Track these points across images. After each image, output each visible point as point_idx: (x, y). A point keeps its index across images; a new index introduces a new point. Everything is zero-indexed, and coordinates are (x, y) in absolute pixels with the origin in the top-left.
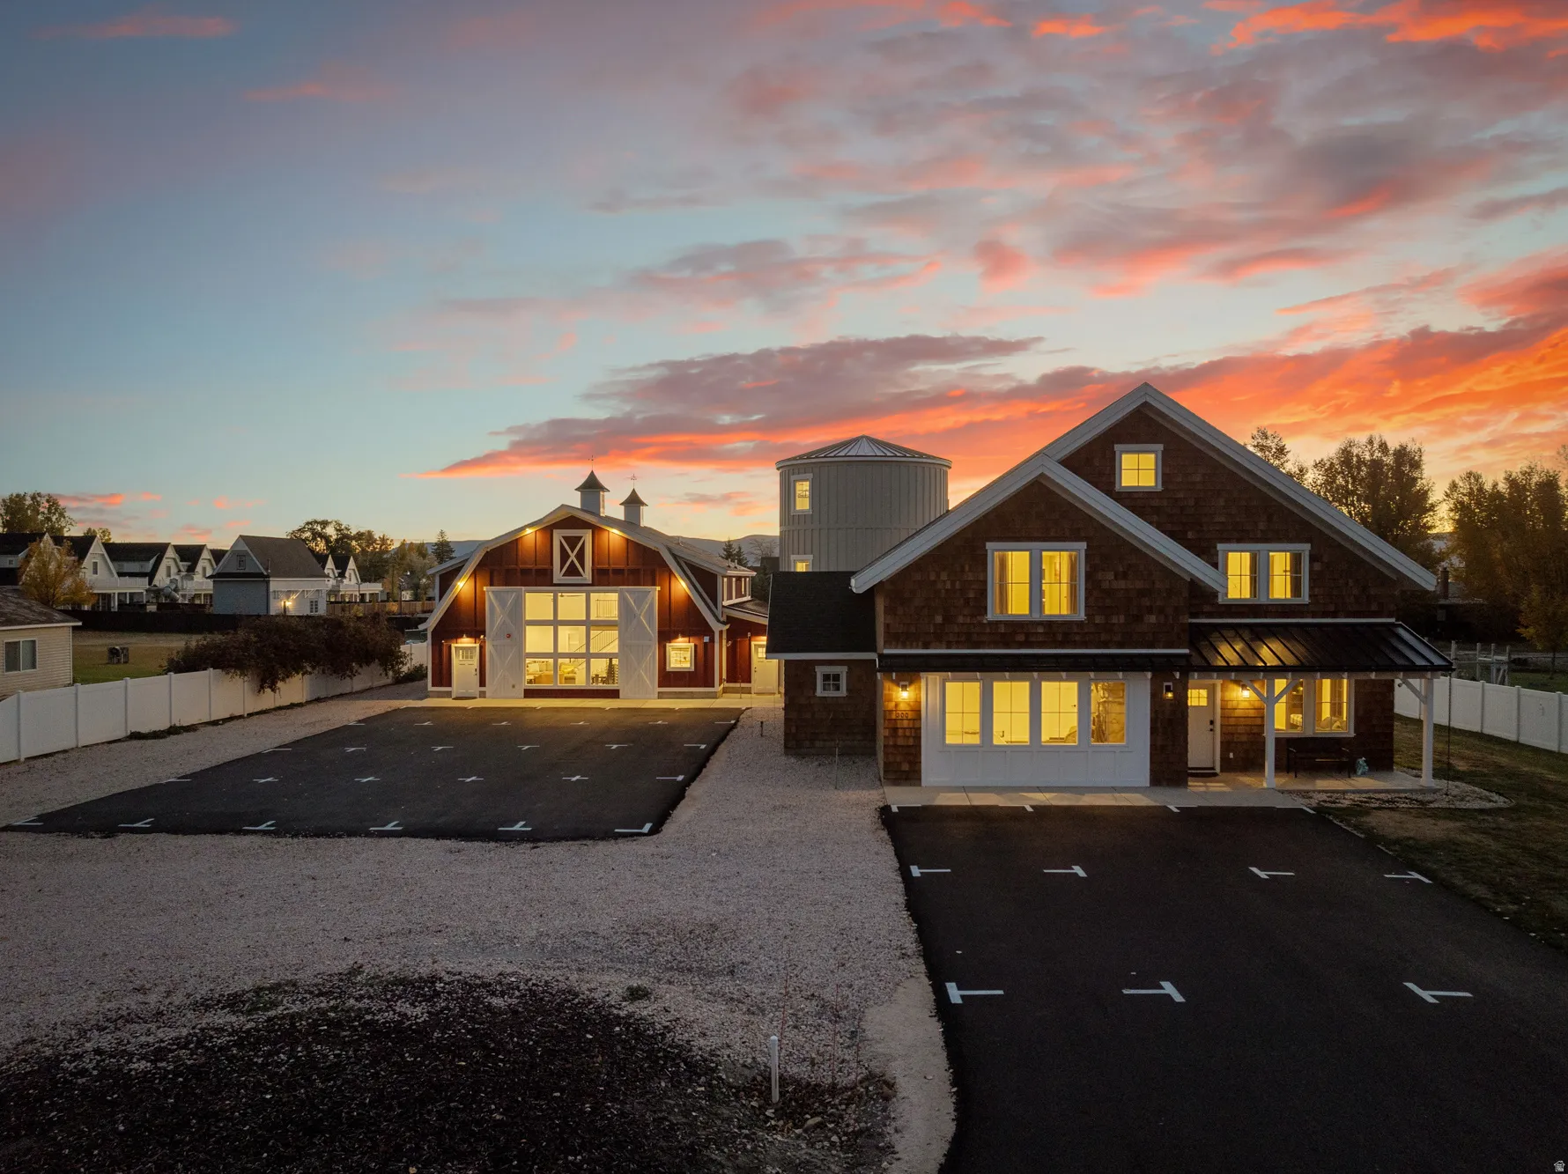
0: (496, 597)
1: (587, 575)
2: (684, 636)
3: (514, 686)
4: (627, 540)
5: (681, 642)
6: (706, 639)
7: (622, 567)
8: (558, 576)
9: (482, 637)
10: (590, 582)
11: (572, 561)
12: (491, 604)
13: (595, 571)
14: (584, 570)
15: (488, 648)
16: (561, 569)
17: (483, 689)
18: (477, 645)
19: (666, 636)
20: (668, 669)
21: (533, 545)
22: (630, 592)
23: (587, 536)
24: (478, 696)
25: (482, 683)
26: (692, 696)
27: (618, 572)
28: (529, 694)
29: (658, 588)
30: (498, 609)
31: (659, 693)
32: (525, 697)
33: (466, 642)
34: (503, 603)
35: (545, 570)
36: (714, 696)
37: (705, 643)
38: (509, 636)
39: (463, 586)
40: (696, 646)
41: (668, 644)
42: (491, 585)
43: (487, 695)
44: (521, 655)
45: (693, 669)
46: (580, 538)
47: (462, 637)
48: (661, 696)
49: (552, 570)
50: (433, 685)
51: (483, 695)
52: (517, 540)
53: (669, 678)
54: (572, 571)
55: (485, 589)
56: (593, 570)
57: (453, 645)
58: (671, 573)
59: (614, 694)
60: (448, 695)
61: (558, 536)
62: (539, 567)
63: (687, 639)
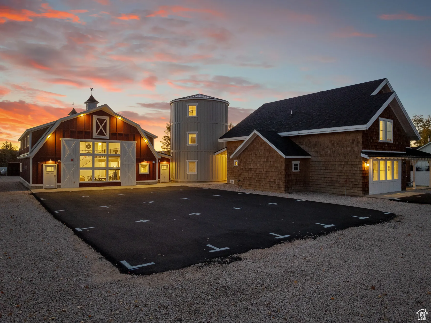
0: (66, 143)
1: (107, 135)
2: (146, 161)
3: (74, 182)
4: (124, 122)
5: (144, 163)
6: (154, 162)
7: (122, 133)
8: (95, 135)
9: (59, 161)
10: (109, 138)
11: (101, 130)
12: (64, 146)
13: (111, 134)
14: (106, 134)
15: (62, 165)
16: (96, 132)
17: (59, 184)
18: (56, 164)
19: (139, 160)
20: (139, 173)
21: (84, 121)
22: (125, 143)
23: (108, 119)
24: (56, 188)
25: (59, 181)
26: (148, 184)
27: (121, 135)
28: (81, 185)
29: (136, 142)
30: (67, 148)
31: (136, 183)
32: (79, 187)
33: (50, 163)
34: (69, 146)
35: (90, 132)
36: (155, 183)
37: (153, 164)
38: (72, 160)
39: (50, 137)
40: (150, 164)
41: (139, 164)
42: (64, 137)
43: (61, 186)
44: (78, 169)
45: (149, 173)
46: (105, 119)
47: (49, 160)
48: (137, 184)
49: (92, 132)
50: (33, 184)
51: (59, 187)
52: (76, 118)
53: (140, 177)
54: (101, 133)
55: (61, 139)
56: (110, 133)
57: (44, 165)
58: (141, 136)
59: (119, 184)
60: (41, 187)
61: (95, 118)
62: (86, 130)
63: (146, 162)
